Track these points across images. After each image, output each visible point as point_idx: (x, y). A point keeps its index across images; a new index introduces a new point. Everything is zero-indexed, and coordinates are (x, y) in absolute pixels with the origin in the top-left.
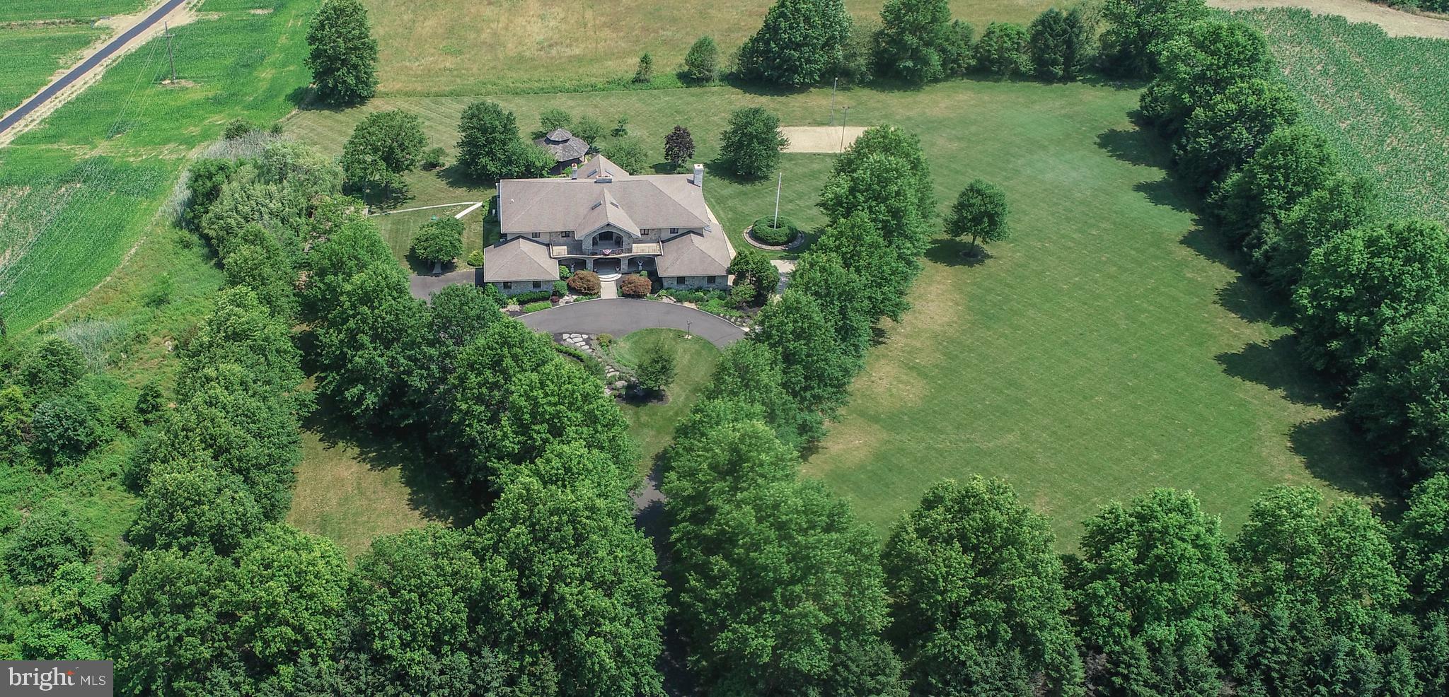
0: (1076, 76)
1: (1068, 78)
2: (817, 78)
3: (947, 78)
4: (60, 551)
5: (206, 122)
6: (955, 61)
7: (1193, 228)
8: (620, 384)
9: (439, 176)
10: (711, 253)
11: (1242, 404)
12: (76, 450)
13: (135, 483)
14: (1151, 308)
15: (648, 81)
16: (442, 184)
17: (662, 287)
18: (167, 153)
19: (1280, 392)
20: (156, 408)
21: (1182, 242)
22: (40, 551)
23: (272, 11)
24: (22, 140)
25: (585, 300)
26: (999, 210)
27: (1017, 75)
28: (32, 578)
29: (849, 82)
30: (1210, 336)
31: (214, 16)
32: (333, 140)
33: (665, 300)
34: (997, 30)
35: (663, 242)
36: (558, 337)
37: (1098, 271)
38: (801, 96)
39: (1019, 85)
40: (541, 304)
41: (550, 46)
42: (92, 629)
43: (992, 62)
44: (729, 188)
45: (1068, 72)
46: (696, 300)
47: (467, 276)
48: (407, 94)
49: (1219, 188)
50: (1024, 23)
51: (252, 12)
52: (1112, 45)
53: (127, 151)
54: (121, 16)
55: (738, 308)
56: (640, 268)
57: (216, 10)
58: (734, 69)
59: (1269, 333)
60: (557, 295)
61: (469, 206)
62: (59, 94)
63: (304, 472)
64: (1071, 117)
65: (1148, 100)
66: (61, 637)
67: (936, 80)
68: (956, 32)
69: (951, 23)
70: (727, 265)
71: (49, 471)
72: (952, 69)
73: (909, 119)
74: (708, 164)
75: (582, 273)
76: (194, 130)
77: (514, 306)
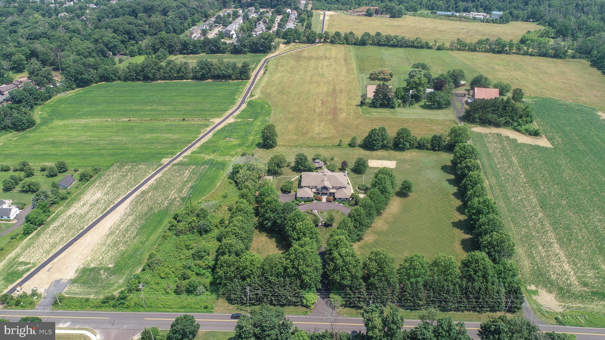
0: (441, 150)
1: (439, 150)
2: (380, 148)
3: (411, 149)
4: (203, 254)
5: (237, 151)
6: (413, 145)
7: (456, 191)
8: (323, 222)
9: (290, 168)
10: (348, 193)
11: (453, 234)
12: (206, 231)
13: (219, 239)
14: (441, 210)
15: (341, 146)
16: (290, 170)
17: (336, 200)
18: (227, 158)
19: (462, 231)
20: (224, 223)
21: (453, 194)
22: (200, 253)
23: (253, 120)
24: (193, 153)
25: (319, 202)
26: (411, 186)
27: (428, 149)
28: (198, 259)
29: (388, 149)
30: (452, 218)
31: (239, 120)
32: (266, 158)
33: (336, 203)
34: (423, 138)
35: (337, 189)
36: (311, 210)
37: (432, 200)
38: (376, 152)
39: (428, 151)
40: (309, 202)
41: (320, 134)
42: (210, 270)
43: (422, 146)
44: (355, 175)
46: (343, 203)
47: (293, 194)
48: (284, 146)
49: (462, 182)
50: (429, 137)
51: (249, 120)
52: (449, 143)
53: (218, 157)
54: (216, 119)
55: (351, 206)
56: (332, 195)
57: (240, 118)
58: (361, 144)
59: (464, 217)
60: (313, 200)
61: (295, 177)
62: (201, 140)
63: (255, 239)
64: (437, 161)
65: (454, 158)
66: (204, 271)
67: (408, 149)
68: (413, 138)
69: (412, 136)
70: (350, 196)
71: (200, 236)
72: (412, 147)
73: (400, 159)
74: (351, 169)
75: (319, 196)
76: (234, 153)
77: (303, 203)
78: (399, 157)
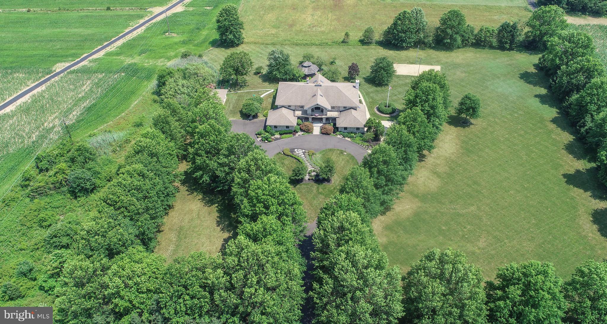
0: (514, 49)
1: (511, 49)
2: (413, 45)
3: (463, 47)
5: (177, 51)
6: (467, 40)
7: (557, 115)
8: (313, 174)
9: (260, 77)
10: (359, 118)
11: (572, 198)
14: (537, 151)
15: (348, 42)
16: (260, 81)
17: (338, 131)
18: (159, 62)
19: (589, 193)
21: (551, 121)
23: (213, 8)
24: (108, 54)
25: (306, 134)
26: (477, 106)
27: (491, 47)
29: (425, 46)
30: (561, 165)
31: (191, 9)
33: (339, 136)
34: (484, 29)
35: (340, 112)
36: (292, 151)
37: (516, 133)
38: (406, 51)
39: (493, 50)
40: (288, 135)
41: (313, 27)
43: (482, 41)
44: (372, 89)
45: (511, 47)
46: (350, 137)
47: (262, 121)
48: (255, 43)
49: (568, 100)
50: (495, 26)
51: (206, 8)
52: (529, 37)
53: (145, 61)
54: (158, 7)
55: (367, 142)
56: (331, 122)
57: (192, 7)
58: (382, 39)
59: (585, 165)
60: (295, 132)
61: (267, 91)
62: (126, 37)
63: (177, 205)
64: (510, 65)
65: (542, 60)
67: (459, 48)
68: (468, 29)
69: (466, 25)
70: (364, 123)
71: (74, 199)
72: (466, 43)
73: (447, 63)
74: (364, 78)
75: (307, 123)
76: (172, 54)
77: (277, 136)
78: (444, 60)
